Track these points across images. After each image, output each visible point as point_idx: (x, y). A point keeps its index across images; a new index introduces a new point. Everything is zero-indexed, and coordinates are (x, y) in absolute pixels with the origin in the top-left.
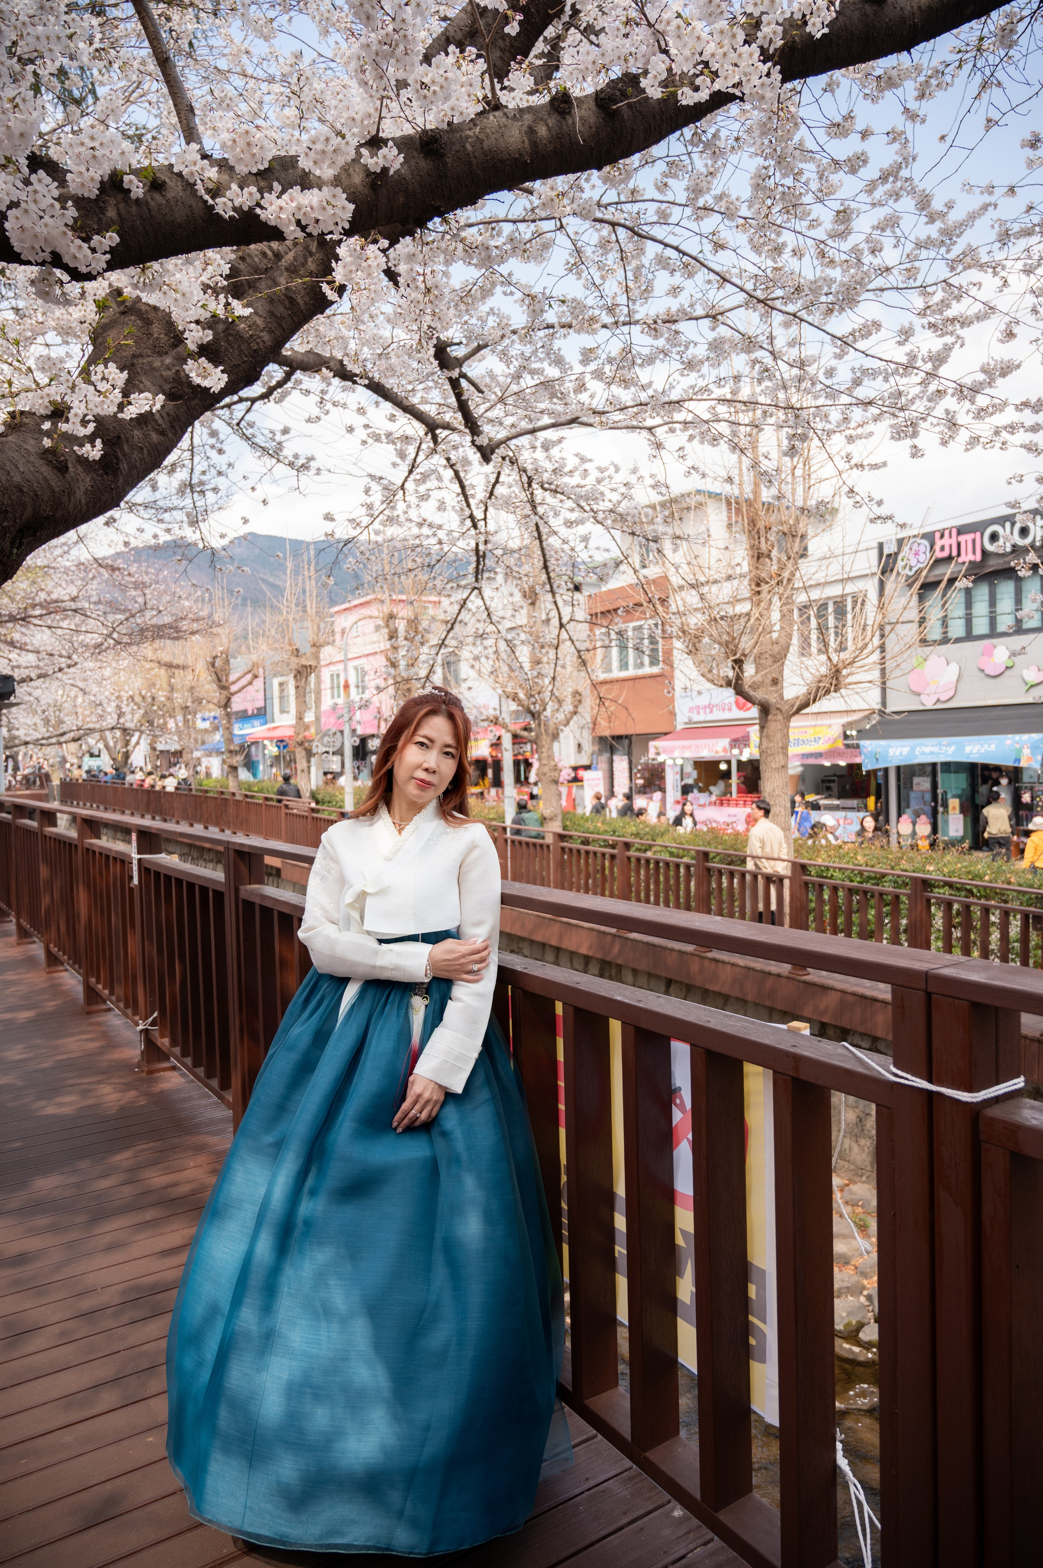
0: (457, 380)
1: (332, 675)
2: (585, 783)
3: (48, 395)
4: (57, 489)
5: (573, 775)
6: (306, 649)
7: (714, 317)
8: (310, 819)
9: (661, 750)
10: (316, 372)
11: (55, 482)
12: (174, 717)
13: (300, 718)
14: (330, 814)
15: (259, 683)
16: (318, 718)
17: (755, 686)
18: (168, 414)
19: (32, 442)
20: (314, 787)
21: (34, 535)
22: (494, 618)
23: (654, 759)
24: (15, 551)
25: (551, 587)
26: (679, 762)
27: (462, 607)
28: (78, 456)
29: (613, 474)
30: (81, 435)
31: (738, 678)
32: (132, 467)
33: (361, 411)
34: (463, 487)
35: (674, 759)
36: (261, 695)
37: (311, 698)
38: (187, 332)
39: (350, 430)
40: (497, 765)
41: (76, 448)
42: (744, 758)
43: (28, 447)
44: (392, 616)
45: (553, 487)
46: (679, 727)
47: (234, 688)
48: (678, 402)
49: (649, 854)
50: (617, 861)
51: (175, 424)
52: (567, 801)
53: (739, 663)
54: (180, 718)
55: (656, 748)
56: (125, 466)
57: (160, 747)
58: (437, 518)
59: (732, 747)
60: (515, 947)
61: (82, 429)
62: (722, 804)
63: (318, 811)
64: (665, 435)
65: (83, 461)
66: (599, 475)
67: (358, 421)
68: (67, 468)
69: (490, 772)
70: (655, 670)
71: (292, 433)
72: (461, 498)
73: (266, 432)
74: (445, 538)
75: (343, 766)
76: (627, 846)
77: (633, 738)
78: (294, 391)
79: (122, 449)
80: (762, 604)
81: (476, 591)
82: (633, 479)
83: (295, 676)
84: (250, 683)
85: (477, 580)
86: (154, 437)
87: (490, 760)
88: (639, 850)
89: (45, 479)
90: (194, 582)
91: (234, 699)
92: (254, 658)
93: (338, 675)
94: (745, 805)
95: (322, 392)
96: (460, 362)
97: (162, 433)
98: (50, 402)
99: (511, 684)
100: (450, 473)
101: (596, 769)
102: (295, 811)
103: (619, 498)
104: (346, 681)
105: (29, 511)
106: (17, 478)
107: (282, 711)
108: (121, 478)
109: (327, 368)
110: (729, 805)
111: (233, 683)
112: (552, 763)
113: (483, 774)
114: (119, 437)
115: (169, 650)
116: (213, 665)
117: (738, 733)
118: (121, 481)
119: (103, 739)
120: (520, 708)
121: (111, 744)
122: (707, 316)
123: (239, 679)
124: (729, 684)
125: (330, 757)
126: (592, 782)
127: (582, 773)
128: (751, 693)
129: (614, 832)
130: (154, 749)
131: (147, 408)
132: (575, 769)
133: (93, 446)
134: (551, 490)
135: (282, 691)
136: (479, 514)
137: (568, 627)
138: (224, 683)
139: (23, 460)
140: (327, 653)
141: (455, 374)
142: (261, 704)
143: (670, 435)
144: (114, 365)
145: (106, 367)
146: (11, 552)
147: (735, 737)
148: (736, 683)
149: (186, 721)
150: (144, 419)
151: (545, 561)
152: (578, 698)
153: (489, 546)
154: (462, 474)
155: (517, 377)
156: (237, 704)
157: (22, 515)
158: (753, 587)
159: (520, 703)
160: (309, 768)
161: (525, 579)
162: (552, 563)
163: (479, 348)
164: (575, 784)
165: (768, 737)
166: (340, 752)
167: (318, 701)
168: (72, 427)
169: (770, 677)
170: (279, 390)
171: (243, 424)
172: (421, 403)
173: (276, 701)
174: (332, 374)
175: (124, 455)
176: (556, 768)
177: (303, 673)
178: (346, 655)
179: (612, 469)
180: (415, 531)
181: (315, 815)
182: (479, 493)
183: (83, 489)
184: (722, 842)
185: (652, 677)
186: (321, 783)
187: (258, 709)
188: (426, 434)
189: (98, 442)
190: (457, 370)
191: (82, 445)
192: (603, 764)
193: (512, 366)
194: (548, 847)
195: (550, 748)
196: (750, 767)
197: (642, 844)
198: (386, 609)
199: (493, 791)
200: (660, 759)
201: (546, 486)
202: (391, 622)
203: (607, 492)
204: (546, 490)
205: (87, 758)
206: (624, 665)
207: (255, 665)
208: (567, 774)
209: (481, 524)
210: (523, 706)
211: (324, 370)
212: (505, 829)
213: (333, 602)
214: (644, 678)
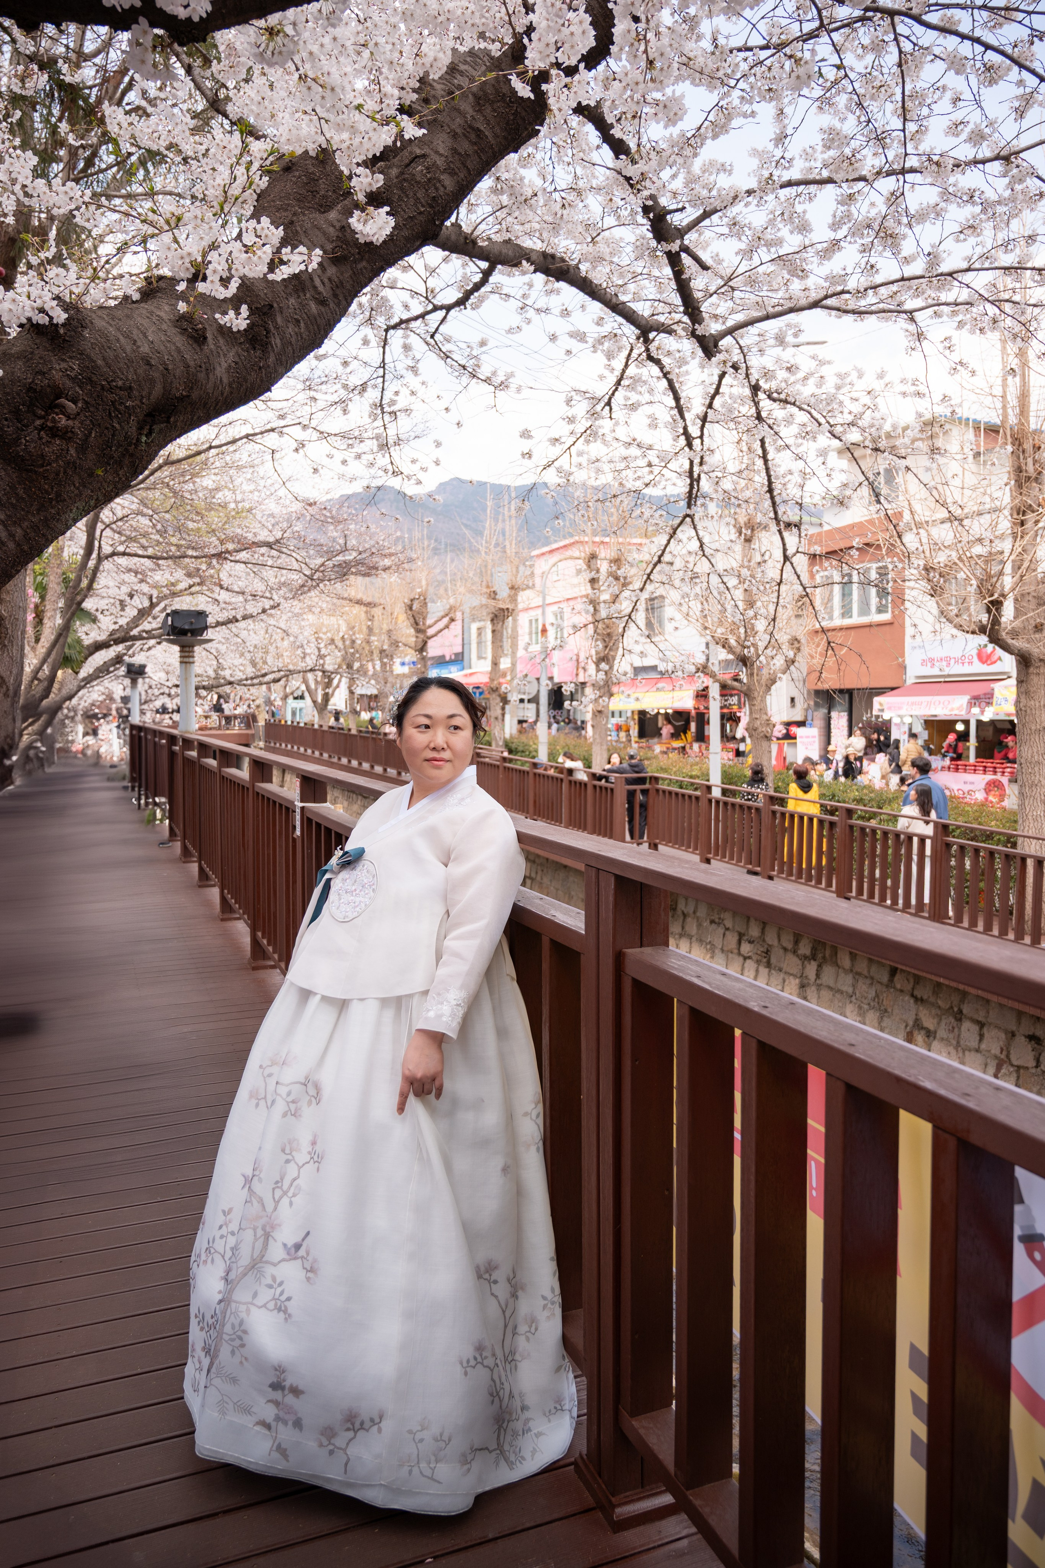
0: (678, 254)
1: (531, 621)
2: (798, 740)
3: (189, 254)
4: (192, 363)
5: (784, 731)
6: (504, 592)
7: (1006, 159)
8: (501, 769)
9: (885, 707)
10: (515, 265)
11: (191, 356)
12: (372, 660)
13: (495, 664)
14: (522, 765)
15: (456, 627)
16: (514, 665)
17: (1014, 634)
18: (330, 279)
19: (167, 308)
20: (507, 736)
21: (168, 422)
22: (708, 551)
23: (877, 717)
24: (144, 439)
25: (776, 513)
26: (908, 720)
27: (671, 537)
28: (221, 326)
29: (855, 380)
30: (222, 297)
31: (996, 622)
32: (286, 343)
33: (566, 313)
34: (677, 399)
35: (901, 717)
36: (459, 640)
37: (507, 644)
38: (355, 179)
39: (553, 338)
40: (702, 719)
41: (217, 316)
42: (986, 718)
43: (162, 314)
44: (593, 556)
45: (783, 396)
46: (910, 680)
47: (430, 632)
48: (950, 274)
49: (873, 823)
50: (837, 830)
51: (338, 292)
52: (777, 759)
53: (997, 604)
54: (378, 663)
55: (881, 704)
56: (278, 341)
57: (359, 691)
58: (646, 437)
59: (971, 705)
60: (715, 917)
61: (222, 289)
62: (957, 770)
63: (511, 761)
64: (929, 321)
65: (225, 331)
66: (839, 382)
67: (562, 327)
68: (205, 338)
69: (693, 726)
70: (886, 617)
71: (491, 344)
72: (675, 412)
73: (464, 346)
74: (655, 461)
75: (538, 715)
76: (850, 812)
77: (855, 693)
78: (492, 296)
79: (274, 321)
80: (1027, 538)
81: (688, 519)
82: (878, 385)
83: (492, 620)
84: (447, 627)
85: (689, 506)
86: (313, 307)
87: (693, 713)
88: (862, 818)
89: (178, 351)
90: (383, 511)
91: (430, 643)
92: (452, 601)
93: (537, 620)
94: (985, 772)
95: (524, 296)
96: (681, 233)
97: (322, 302)
98: (191, 262)
99: (719, 631)
100: (664, 383)
101: (811, 726)
102: (487, 760)
103: (861, 410)
104: (544, 625)
105: (158, 390)
106: (145, 349)
107: (480, 657)
108: (272, 354)
109: (528, 260)
110: (965, 771)
111: (430, 627)
112: (765, 717)
113: (685, 729)
114: (271, 306)
115: (357, 586)
116: (411, 608)
117: (979, 689)
118: (272, 359)
119: (305, 681)
120: (731, 657)
121: (313, 686)
122: (997, 158)
123: (436, 622)
124: (982, 630)
125: (526, 704)
126: (805, 740)
127: (794, 730)
128: (1010, 641)
129: (834, 796)
130: (352, 692)
131: (303, 267)
132: (788, 724)
133: (238, 313)
134: (781, 401)
135: (479, 634)
136: (694, 431)
137: (794, 560)
138: (421, 626)
139: (153, 328)
140: (525, 598)
141: (675, 247)
142: (459, 650)
143: (935, 321)
144: (268, 220)
145: (259, 222)
146: (138, 440)
147: (976, 694)
148: (992, 629)
149: (384, 665)
150: (298, 282)
151: (770, 483)
152: (796, 645)
153: (705, 468)
154: (677, 385)
155: (749, 253)
156: (434, 649)
157: (150, 394)
158: (1015, 516)
159: (731, 650)
160: (503, 715)
161: (744, 505)
162: (777, 487)
163: (706, 215)
164: (786, 742)
165: (1027, 693)
166: (535, 700)
167: (514, 646)
168: (209, 287)
169: (1033, 623)
170: (476, 294)
171: (437, 337)
172: (634, 300)
173: (474, 646)
174: (532, 268)
175: (277, 328)
176: (769, 723)
177: (499, 617)
178: (544, 599)
179: (854, 375)
180: (624, 452)
181: (507, 765)
182: (696, 407)
183: (224, 365)
184: (964, 813)
185: (880, 625)
186: (515, 731)
187: (456, 655)
188: (638, 338)
189: (244, 309)
190: (678, 242)
191: (225, 313)
192: (819, 722)
193: (744, 238)
194: (758, 810)
195: (763, 700)
196: (991, 729)
197: (866, 812)
198: (588, 550)
199: (696, 746)
200: (886, 716)
201: (775, 395)
202: (593, 562)
203: (847, 402)
204: (774, 400)
205: (290, 700)
206: (846, 612)
207: (452, 609)
208: (780, 731)
209: (697, 443)
210: (733, 653)
211: (524, 262)
212: (709, 788)
213: (533, 545)
214: (870, 626)
